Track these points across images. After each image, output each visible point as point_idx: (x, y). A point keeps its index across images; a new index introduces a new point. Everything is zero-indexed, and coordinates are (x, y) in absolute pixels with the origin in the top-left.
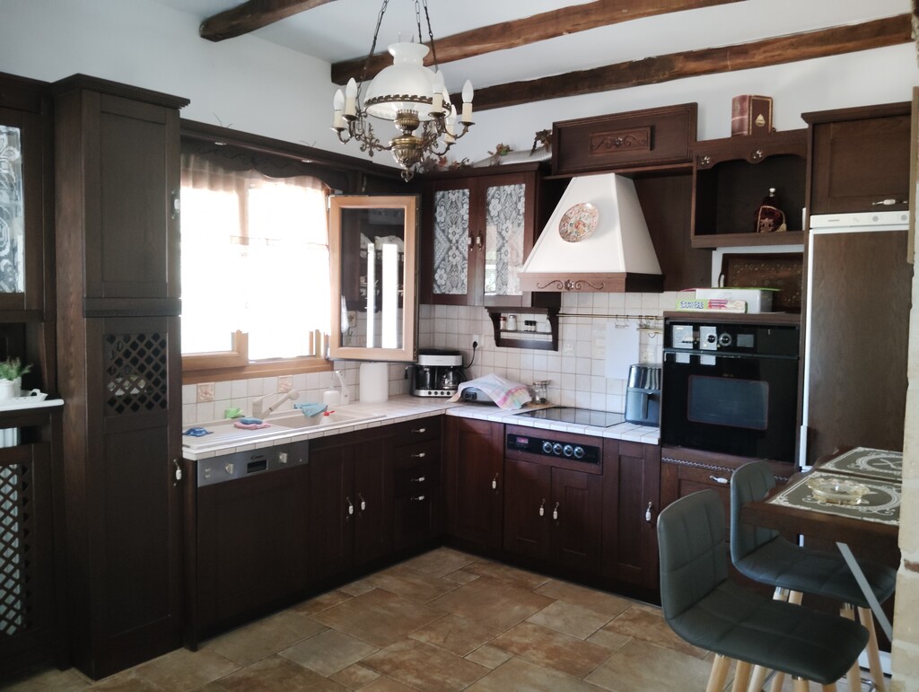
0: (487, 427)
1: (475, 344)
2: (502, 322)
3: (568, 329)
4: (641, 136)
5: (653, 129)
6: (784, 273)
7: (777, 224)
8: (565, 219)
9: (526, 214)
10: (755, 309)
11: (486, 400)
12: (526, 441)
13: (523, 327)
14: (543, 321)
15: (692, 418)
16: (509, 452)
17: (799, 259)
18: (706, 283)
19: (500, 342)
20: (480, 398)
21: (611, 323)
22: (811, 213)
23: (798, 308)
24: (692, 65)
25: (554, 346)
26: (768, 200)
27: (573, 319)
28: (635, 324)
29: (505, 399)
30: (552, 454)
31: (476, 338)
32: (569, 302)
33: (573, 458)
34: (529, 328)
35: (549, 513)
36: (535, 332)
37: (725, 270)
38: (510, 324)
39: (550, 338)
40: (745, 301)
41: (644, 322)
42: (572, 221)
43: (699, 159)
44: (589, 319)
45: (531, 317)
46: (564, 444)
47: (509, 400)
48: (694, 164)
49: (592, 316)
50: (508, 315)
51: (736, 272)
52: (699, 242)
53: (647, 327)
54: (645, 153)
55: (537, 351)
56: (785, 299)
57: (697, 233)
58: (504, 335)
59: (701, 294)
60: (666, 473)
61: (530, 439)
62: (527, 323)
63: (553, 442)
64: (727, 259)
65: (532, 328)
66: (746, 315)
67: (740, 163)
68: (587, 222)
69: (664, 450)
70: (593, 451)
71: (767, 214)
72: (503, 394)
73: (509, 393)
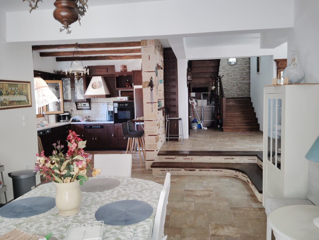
0: (80, 125)
1: (72, 110)
2: (78, 105)
3: (93, 105)
4: (105, 70)
5: (107, 69)
6: (131, 94)
7: (129, 86)
8: (92, 85)
9: (84, 84)
10: (127, 100)
11: (78, 120)
12: (89, 127)
13: (83, 106)
14: (87, 104)
15: (119, 118)
16: (85, 129)
17: (133, 91)
18: (118, 96)
19: (78, 109)
20: (76, 120)
21: (101, 104)
22: (134, 85)
23: (133, 99)
24: (113, 58)
25: (90, 109)
26: (127, 82)
27: (94, 104)
28: (106, 104)
29: (82, 120)
30: (94, 128)
31: (72, 109)
32: (92, 100)
33: (99, 128)
34: (84, 106)
35: (94, 139)
36: (86, 106)
37: (121, 94)
38: (80, 105)
39: (89, 108)
40: (125, 99)
41: (108, 103)
42: (94, 85)
43: (116, 75)
44: (97, 103)
45: (84, 104)
46: (96, 126)
47: (83, 120)
48: (115, 76)
49: (98, 103)
50: (79, 103)
51: (123, 94)
52: (117, 89)
53: (108, 104)
54: (106, 73)
55: (86, 110)
56: (131, 98)
57: (117, 87)
58: (78, 108)
59: (118, 98)
60: (115, 128)
61: (90, 126)
62: (84, 105)
63: (94, 126)
64: (121, 92)
65: (85, 106)
66: (126, 101)
67: (122, 76)
68: (97, 85)
69: (115, 124)
70: (102, 126)
71: (127, 84)
72: (82, 119)
73: (83, 119)
